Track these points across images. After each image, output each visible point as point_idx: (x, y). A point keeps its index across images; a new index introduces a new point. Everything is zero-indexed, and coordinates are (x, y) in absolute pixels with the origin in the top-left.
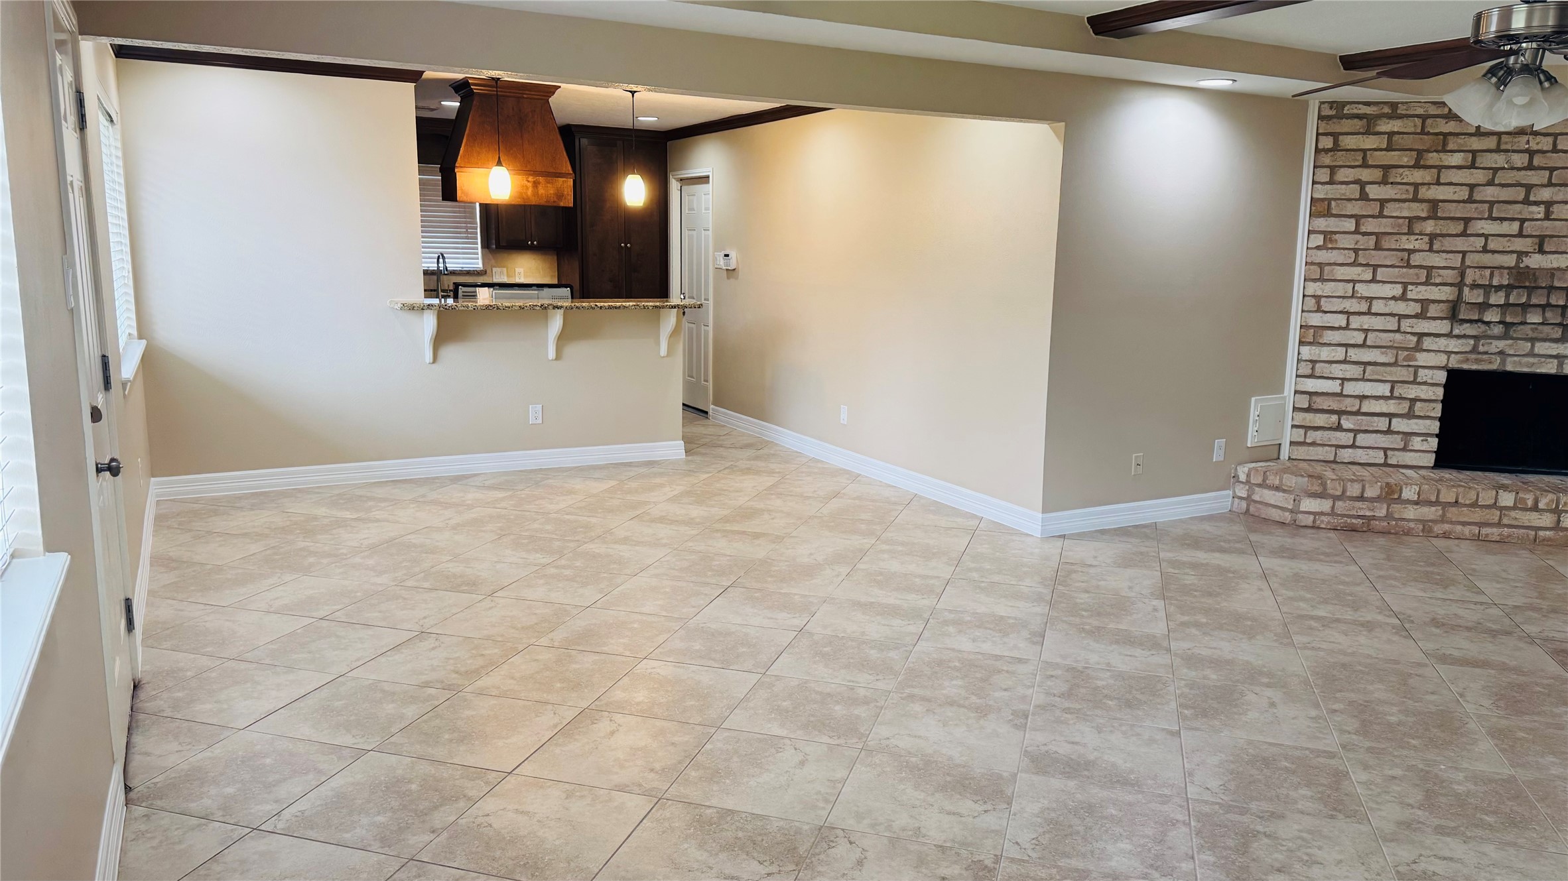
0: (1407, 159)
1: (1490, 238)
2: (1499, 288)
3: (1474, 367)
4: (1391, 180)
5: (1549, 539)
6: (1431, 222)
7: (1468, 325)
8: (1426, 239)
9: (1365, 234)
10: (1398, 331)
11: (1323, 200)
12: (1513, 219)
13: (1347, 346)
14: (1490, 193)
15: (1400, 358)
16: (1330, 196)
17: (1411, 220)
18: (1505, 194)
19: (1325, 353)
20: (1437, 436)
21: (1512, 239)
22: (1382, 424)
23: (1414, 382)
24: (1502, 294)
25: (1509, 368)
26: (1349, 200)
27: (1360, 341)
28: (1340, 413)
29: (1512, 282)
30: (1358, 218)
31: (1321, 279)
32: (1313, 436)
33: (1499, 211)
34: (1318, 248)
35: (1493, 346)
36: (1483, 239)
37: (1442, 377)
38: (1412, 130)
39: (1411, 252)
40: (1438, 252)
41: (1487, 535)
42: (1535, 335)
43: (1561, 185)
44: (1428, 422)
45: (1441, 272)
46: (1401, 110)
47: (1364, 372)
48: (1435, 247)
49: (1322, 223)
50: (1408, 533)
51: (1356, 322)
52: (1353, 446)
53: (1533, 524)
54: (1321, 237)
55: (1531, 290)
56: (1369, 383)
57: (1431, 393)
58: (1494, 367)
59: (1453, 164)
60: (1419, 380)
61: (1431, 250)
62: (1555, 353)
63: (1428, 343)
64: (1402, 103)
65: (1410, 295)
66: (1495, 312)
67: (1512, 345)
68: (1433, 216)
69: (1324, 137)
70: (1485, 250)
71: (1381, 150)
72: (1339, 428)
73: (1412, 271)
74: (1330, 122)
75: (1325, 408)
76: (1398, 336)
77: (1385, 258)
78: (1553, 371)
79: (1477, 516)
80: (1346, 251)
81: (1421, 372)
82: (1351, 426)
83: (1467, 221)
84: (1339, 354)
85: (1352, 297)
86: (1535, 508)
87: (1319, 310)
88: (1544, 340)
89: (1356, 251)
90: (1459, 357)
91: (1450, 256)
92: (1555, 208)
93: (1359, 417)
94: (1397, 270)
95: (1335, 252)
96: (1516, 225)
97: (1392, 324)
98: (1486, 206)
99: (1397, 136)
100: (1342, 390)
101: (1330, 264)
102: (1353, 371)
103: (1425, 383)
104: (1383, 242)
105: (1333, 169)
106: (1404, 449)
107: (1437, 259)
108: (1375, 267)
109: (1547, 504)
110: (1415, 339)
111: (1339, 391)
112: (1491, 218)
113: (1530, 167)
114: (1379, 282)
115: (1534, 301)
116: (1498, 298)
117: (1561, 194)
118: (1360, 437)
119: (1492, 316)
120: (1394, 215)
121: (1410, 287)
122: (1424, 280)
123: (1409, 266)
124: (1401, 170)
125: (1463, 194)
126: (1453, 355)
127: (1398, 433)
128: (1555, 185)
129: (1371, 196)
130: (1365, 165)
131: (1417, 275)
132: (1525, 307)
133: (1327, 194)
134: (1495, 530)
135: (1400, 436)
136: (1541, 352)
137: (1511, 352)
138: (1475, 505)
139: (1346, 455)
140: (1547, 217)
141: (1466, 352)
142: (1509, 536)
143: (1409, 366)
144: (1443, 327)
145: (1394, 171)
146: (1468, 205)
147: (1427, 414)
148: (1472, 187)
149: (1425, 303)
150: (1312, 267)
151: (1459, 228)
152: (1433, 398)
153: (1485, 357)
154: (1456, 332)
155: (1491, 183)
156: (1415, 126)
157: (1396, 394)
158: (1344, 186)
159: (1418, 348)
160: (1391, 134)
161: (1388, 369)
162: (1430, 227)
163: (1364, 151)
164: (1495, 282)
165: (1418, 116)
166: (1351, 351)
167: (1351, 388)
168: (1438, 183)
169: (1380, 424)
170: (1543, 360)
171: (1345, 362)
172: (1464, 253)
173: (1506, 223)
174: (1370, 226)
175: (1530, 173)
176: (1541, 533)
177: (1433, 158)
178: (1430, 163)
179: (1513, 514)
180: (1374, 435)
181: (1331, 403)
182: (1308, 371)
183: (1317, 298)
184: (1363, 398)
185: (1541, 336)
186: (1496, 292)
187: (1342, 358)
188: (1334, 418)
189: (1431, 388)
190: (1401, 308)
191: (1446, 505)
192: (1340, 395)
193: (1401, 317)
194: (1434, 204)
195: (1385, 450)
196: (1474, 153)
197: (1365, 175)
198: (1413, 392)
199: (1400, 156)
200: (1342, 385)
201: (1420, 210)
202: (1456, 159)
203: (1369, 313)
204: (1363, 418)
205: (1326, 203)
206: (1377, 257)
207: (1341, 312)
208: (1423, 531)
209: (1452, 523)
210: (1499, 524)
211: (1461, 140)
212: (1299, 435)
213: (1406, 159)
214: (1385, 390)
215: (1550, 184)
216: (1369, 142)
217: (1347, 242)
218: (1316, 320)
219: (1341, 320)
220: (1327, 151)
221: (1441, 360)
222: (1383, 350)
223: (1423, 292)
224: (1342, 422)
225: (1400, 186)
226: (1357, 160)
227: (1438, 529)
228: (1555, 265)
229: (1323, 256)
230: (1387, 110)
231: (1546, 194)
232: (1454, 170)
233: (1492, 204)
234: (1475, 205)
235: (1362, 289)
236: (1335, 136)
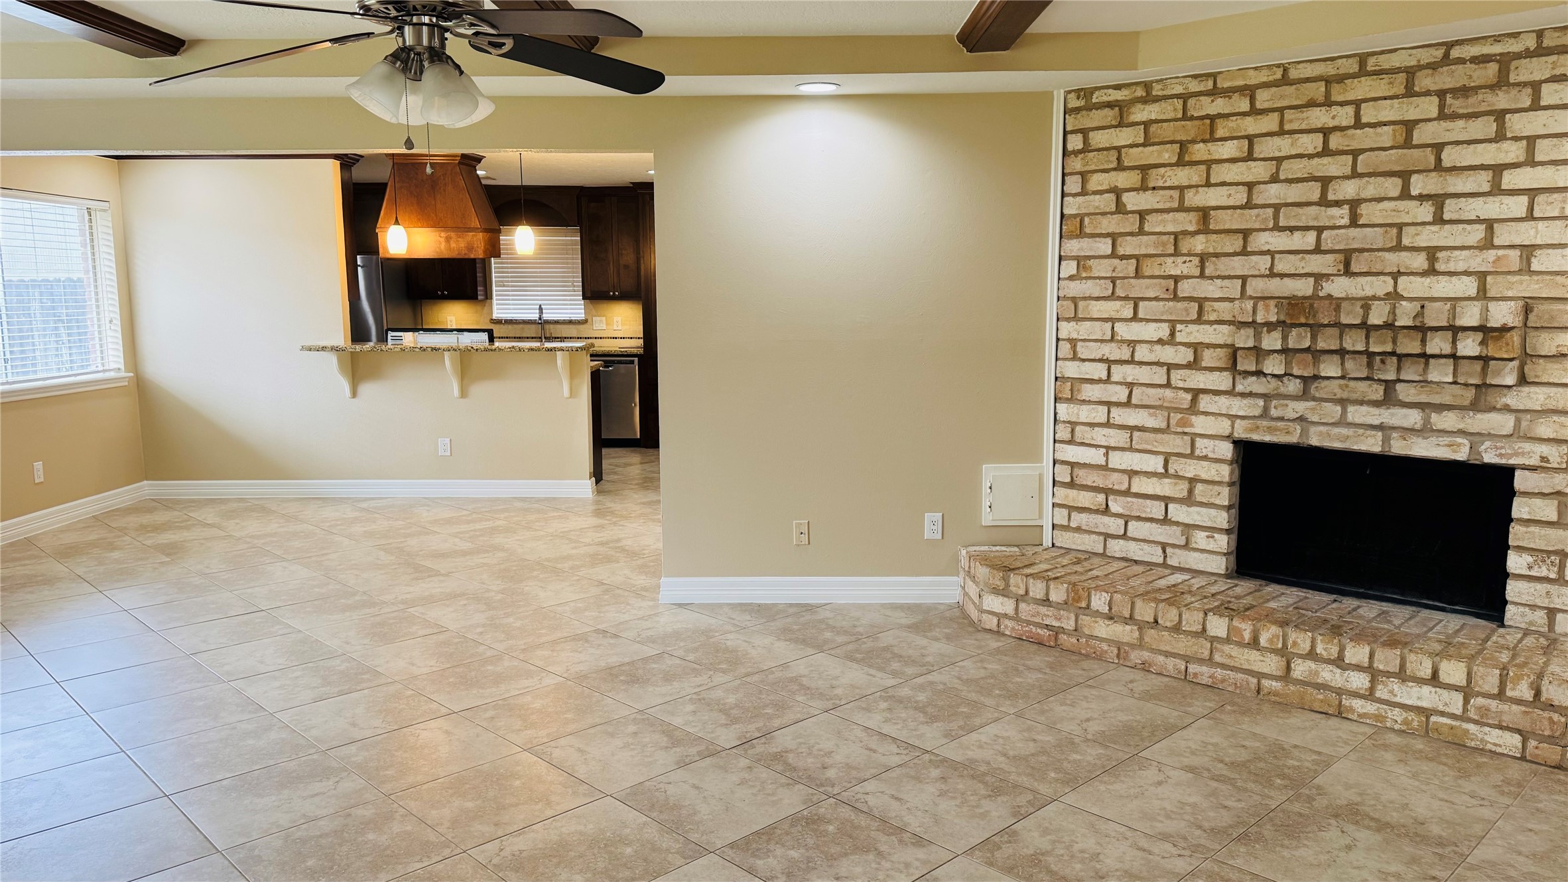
0: (1168, 154)
1: (1277, 256)
2: (1270, 326)
3: (1267, 438)
4: (1151, 185)
5: (1276, 694)
6: (1201, 238)
7: (1254, 378)
8: (1196, 260)
9: (1123, 258)
10: (1168, 385)
11: (1075, 216)
12: (1307, 228)
13: (1109, 404)
14: (1273, 193)
15: (1173, 422)
16: (1084, 211)
17: (1177, 236)
18: (1294, 193)
19: (1085, 414)
20: (1228, 532)
21: (1307, 256)
22: (1156, 509)
23: (1192, 455)
24: (1277, 335)
25: (1315, 441)
26: (1104, 214)
27: (1124, 399)
28: (1107, 492)
29: (1282, 318)
30: (1114, 237)
31: (1076, 318)
32: (1078, 519)
33: (1287, 218)
34: (1071, 278)
35: (1289, 409)
36: (1268, 258)
37: (1226, 450)
38: (1171, 115)
39: (1176, 279)
40: (1211, 278)
41: (1195, 675)
42: (1345, 395)
43: (1370, 175)
44: (1213, 512)
45: (1216, 305)
46: (1157, 91)
47: (1131, 437)
48: (1208, 272)
49: (1074, 246)
50: (1100, 657)
51: (1118, 373)
52: (1124, 536)
53: (1255, 668)
54: (1074, 264)
55: (1315, 329)
56: (1137, 455)
57: (1213, 472)
58: (1293, 439)
59: (1225, 157)
60: (1197, 452)
61: (1202, 275)
62: (1377, 422)
63: (1205, 403)
64: (1157, 81)
65: (1180, 338)
66: (1277, 361)
67: (1313, 409)
68: (1204, 228)
69: (1074, 135)
70: (1272, 274)
71: (1137, 145)
72: (1106, 511)
73: (1180, 305)
74: (1079, 116)
75: (1089, 483)
76: (1168, 393)
77: (1147, 288)
78: (1377, 449)
79: (1182, 645)
80: (1102, 281)
81: (1200, 443)
82: (1120, 511)
83: (1246, 233)
84: (1100, 414)
85: (1112, 339)
86: (1254, 643)
87: (1075, 357)
88: (1361, 403)
89: (1113, 280)
90: (1245, 423)
91: (1226, 282)
92: (1364, 209)
93: (1129, 499)
94: (1161, 303)
95: (1090, 282)
96: (1311, 237)
97: (1159, 376)
98: (1270, 211)
99: (1155, 126)
100: (1107, 461)
101: (1085, 299)
102: (1117, 438)
103: (1205, 458)
104: (1144, 267)
105: (1084, 175)
106: (1186, 546)
107: (1211, 288)
108: (1136, 302)
109: (1271, 641)
110: (1189, 397)
111: (1104, 463)
112: (1277, 228)
113: (1326, 152)
114: (1142, 320)
115: (1321, 345)
116: (1272, 341)
117: (1371, 187)
118: (1132, 525)
119: (1274, 366)
120: (1157, 230)
121: (1179, 327)
122: (1195, 316)
123: (1176, 298)
124: (1162, 170)
125: (1240, 196)
126: (1238, 421)
127: (1177, 523)
128: (1361, 176)
129: (1129, 207)
130: (1120, 167)
131: (1186, 310)
132: (1316, 354)
133: (1079, 208)
134: (1204, 669)
135: (1180, 529)
136: (1358, 420)
137: (1315, 419)
138: (1177, 629)
139: (1117, 548)
140: (1354, 222)
141: (1254, 417)
142: (1223, 681)
143: (1185, 433)
144: (1222, 381)
145: (1153, 172)
146: (1247, 212)
147: (1212, 500)
148: (1250, 186)
149: (1197, 348)
150: (1065, 303)
151: (1235, 244)
152: (1217, 479)
153: (1280, 424)
154: (1240, 388)
155: (1275, 179)
156: (1175, 110)
157: (1171, 471)
158: (1098, 197)
159: (1193, 408)
160: (1147, 124)
161: (1159, 436)
162: (1199, 244)
163: (1118, 149)
164: (1259, 319)
165: (1178, 96)
166: (1115, 412)
167: (1118, 460)
168: (1208, 184)
169: (1154, 510)
170: (1361, 431)
171: (1108, 424)
172: (1244, 279)
173: (1297, 234)
174: (1128, 246)
175: (1326, 160)
176: (1266, 683)
177: (1200, 151)
178: (1197, 157)
179: (1227, 648)
180: (1148, 524)
181: (1095, 479)
182: (1067, 436)
183: (1073, 342)
184: (1132, 473)
185: (1354, 396)
186: (1269, 332)
187: (1102, 419)
188: (1101, 498)
189: (1214, 465)
190: (1168, 354)
191: (1142, 626)
192: (1105, 468)
193: (1170, 367)
194: (1204, 213)
195: (1164, 546)
196: (1250, 139)
197: (1123, 179)
198: (1190, 469)
199: (1160, 153)
200: (1107, 455)
201: (1188, 222)
202: (1228, 150)
203: (1131, 361)
204: (1134, 500)
205: (1078, 219)
206: (1139, 288)
207: (1100, 360)
208: (1118, 656)
209: (1152, 651)
210: (1210, 661)
211: (1232, 123)
212: (1061, 517)
213: (1167, 156)
214: (1156, 464)
215: (1355, 174)
216: (1124, 137)
217: (1102, 268)
218: (1072, 370)
219: (1100, 371)
220: (1076, 153)
221: (1224, 427)
222: (1152, 411)
223: (1195, 334)
224: (1110, 503)
225: (1161, 192)
226: (1112, 162)
227: (1136, 656)
228: (1369, 292)
229: (1075, 289)
230: (1140, 92)
231: (1348, 190)
232: (1226, 165)
233: (1277, 208)
234: (1256, 211)
235: (1124, 331)
236: (1084, 132)
